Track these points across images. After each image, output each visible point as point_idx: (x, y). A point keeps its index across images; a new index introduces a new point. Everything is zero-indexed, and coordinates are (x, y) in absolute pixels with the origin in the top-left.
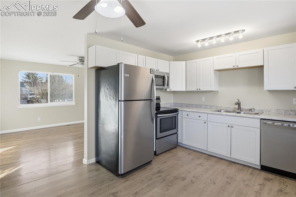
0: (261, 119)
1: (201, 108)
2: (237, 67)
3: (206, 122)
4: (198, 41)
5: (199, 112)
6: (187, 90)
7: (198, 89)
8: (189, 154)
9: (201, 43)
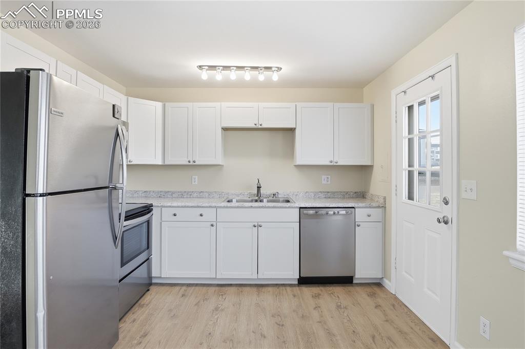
0: (300, 208)
1: (190, 198)
2: (260, 127)
3: (215, 224)
4: (201, 67)
5: (200, 207)
6: (167, 163)
7: (191, 161)
8: (183, 295)
9: (208, 71)
